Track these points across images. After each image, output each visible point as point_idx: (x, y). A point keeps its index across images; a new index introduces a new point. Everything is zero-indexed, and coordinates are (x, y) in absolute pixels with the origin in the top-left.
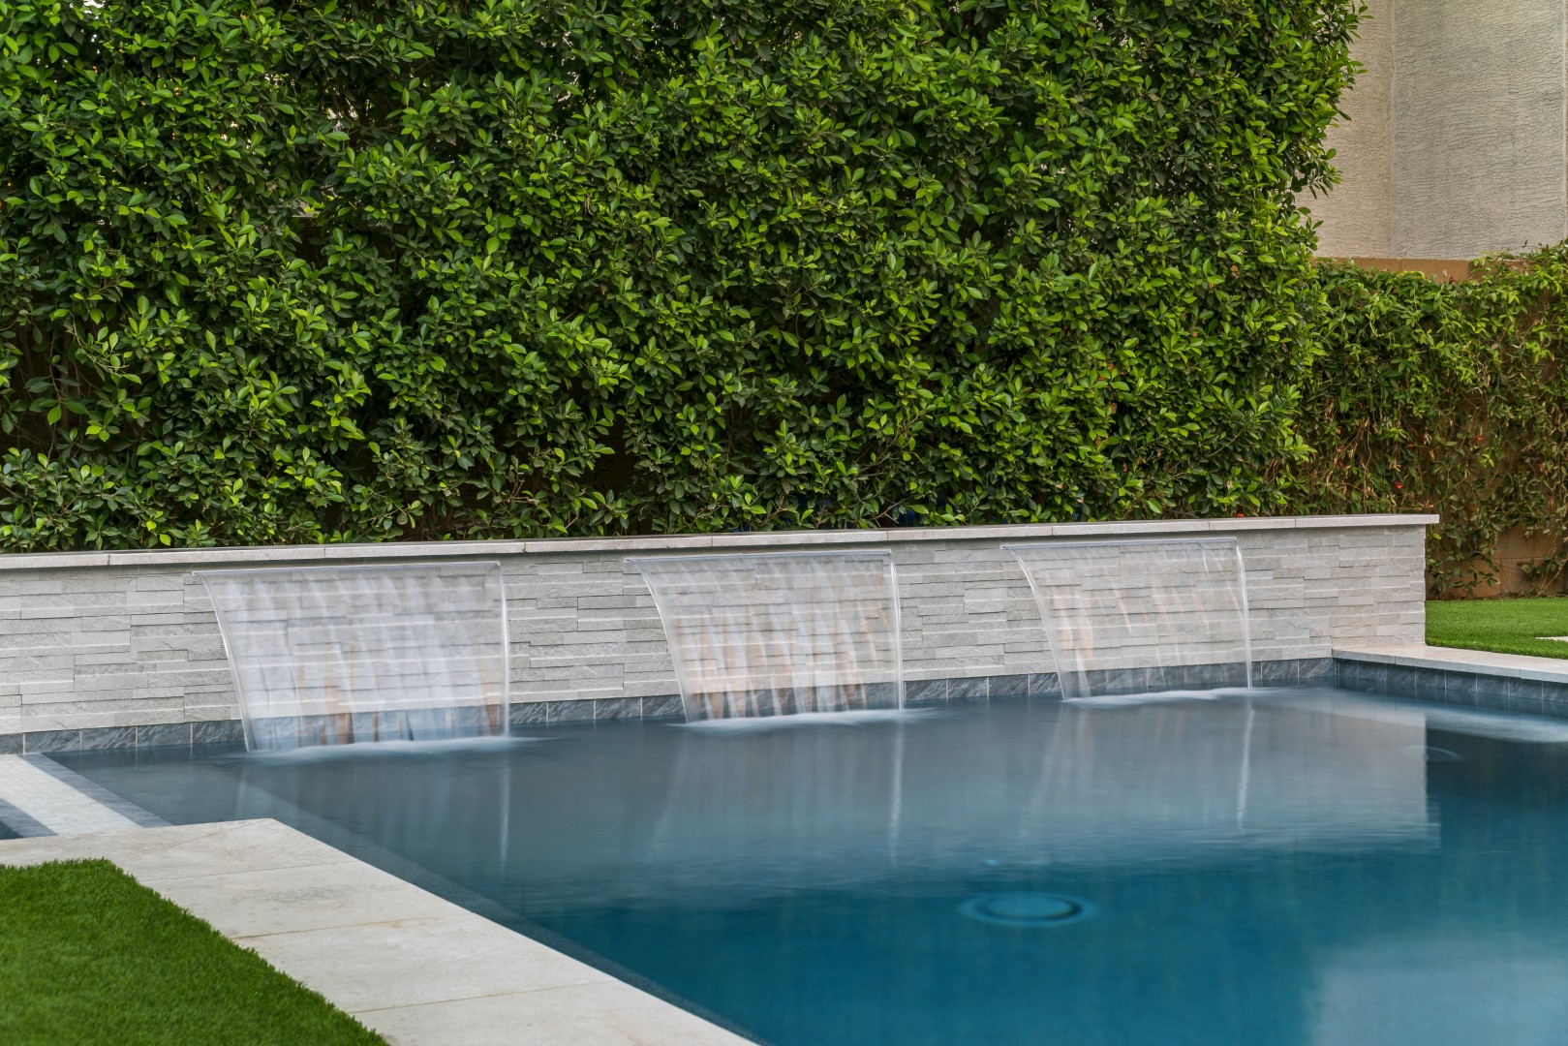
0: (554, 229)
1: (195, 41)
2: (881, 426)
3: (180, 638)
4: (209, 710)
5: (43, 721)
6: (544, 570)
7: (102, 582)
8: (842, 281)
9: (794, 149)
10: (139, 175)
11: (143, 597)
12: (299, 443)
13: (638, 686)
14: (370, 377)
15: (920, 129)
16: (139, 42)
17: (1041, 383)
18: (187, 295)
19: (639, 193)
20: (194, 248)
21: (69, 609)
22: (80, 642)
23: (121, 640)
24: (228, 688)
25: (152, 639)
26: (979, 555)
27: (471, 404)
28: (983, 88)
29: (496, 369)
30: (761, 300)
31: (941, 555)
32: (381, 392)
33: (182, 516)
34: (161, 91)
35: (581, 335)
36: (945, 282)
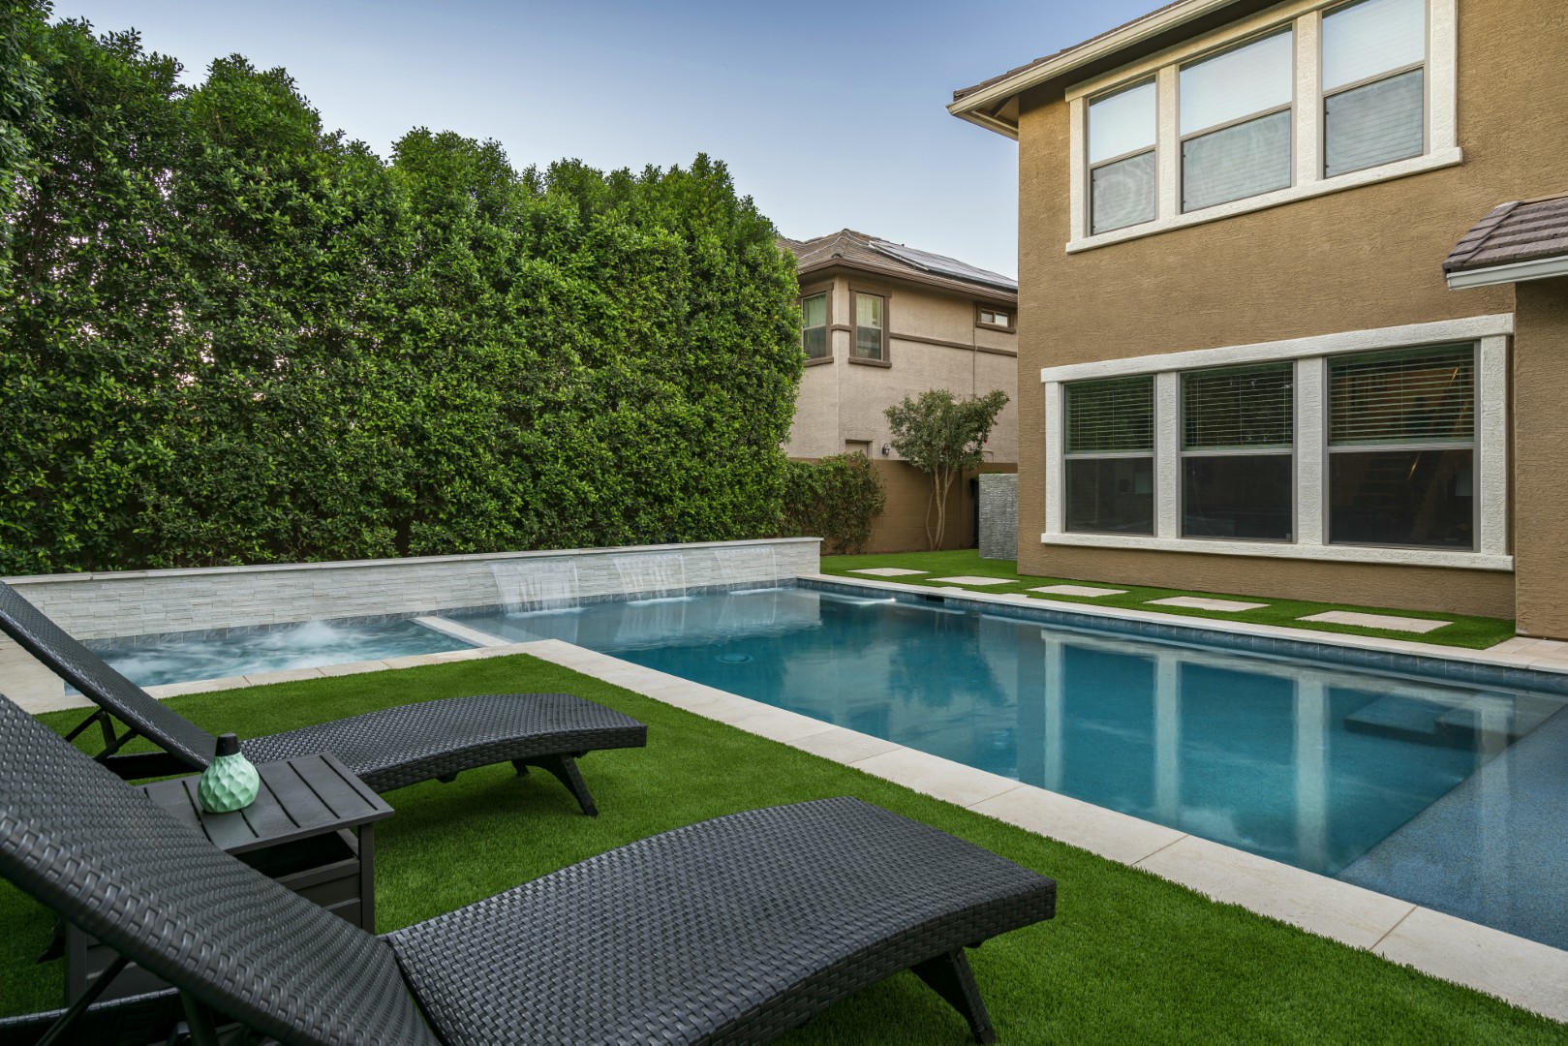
0: (579, 455)
1: (476, 401)
2: (669, 512)
3: (482, 581)
4: (490, 602)
5: (442, 606)
6: (585, 558)
7: (460, 565)
8: (658, 470)
9: (647, 433)
10: (460, 441)
11: (470, 569)
12: (501, 518)
13: (611, 591)
14: (523, 500)
15: (681, 427)
16: (458, 401)
17: (713, 499)
18: (470, 476)
19: (603, 445)
20: (474, 462)
21: (449, 573)
22: (454, 583)
23: (466, 582)
24: (498, 594)
25: (474, 582)
26: (705, 551)
27: (550, 506)
28: (699, 416)
29: (560, 497)
30: (636, 476)
31: (694, 552)
32: (526, 504)
33: (466, 541)
34: (466, 416)
35: (585, 486)
36: (687, 470)
